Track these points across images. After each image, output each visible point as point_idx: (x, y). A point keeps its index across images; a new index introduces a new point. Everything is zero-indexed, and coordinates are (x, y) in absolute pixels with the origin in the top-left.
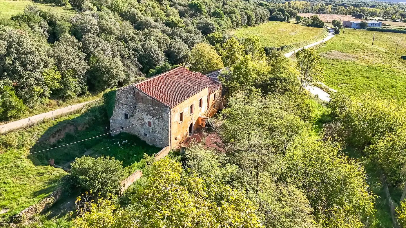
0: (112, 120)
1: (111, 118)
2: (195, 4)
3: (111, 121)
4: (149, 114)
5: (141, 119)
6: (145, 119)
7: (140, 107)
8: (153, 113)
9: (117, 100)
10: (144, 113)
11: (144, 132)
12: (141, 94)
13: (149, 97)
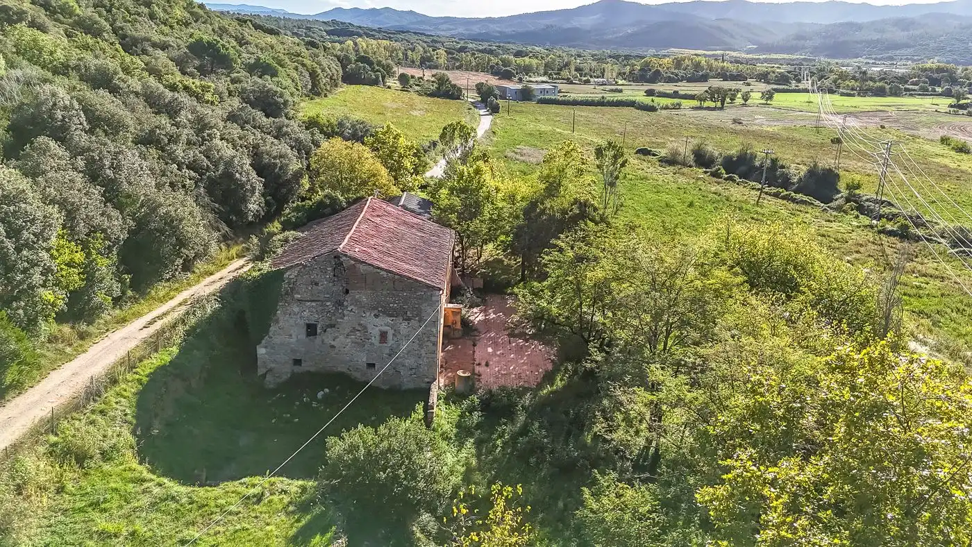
0: (266, 347)
1: (263, 342)
2: (208, 42)
3: (261, 351)
4: (384, 313)
5: (359, 331)
6: (370, 327)
7: (357, 301)
8: (394, 309)
9: (287, 293)
10: (368, 314)
11: (364, 359)
12: (362, 268)
13: (383, 273)
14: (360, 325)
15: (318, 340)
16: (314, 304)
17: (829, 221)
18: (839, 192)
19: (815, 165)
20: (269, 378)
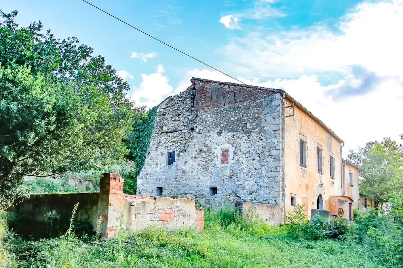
0: (142, 177)
1: (141, 173)
5: (204, 152)
6: (213, 146)
7: (204, 121)
10: (212, 132)
11: (208, 184)
12: (208, 86)
13: (226, 87)
14: (206, 145)
15: (175, 167)
16: (175, 134)
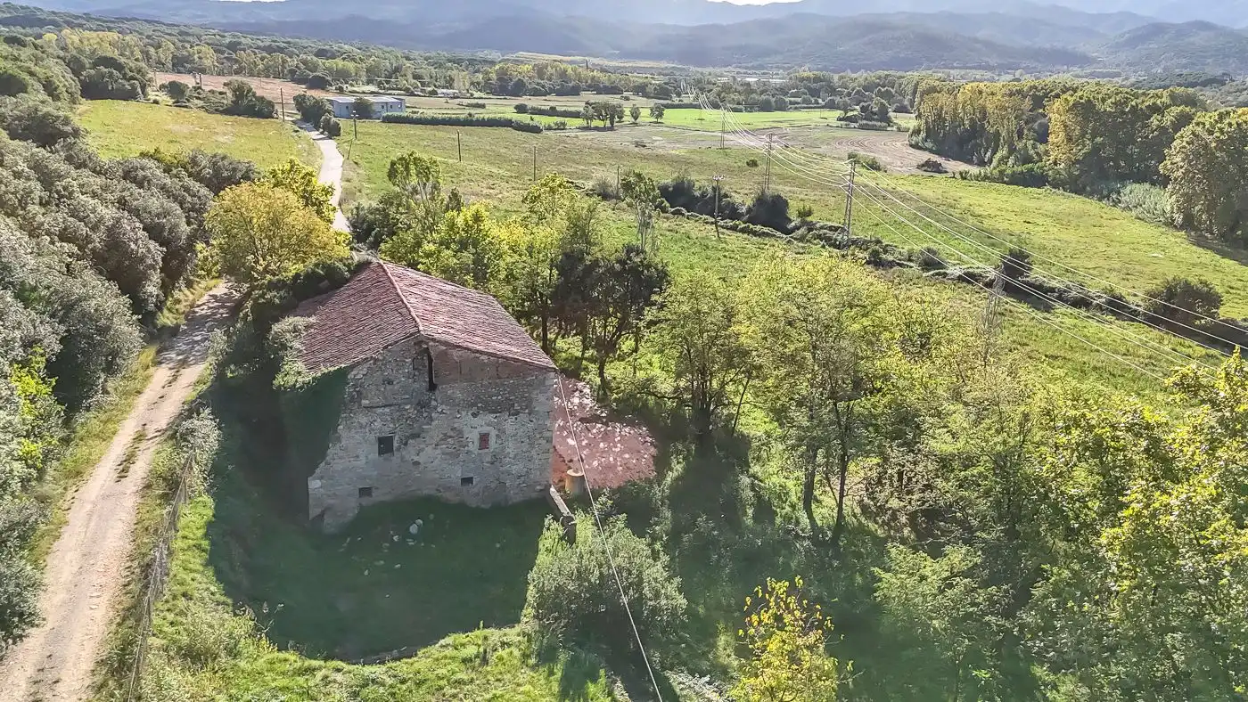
0: (321, 478)
1: (318, 471)
3: (314, 484)
4: (484, 409)
5: (451, 437)
6: (465, 429)
7: (450, 398)
8: (499, 403)
9: (352, 400)
10: (464, 413)
11: (459, 474)
12: (455, 354)
13: (484, 358)
14: (453, 429)
15: (396, 458)
16: (387, 410)
17: (799, 253)
18: (790, 221)
19: (763, 192)
20: (328, 520)
